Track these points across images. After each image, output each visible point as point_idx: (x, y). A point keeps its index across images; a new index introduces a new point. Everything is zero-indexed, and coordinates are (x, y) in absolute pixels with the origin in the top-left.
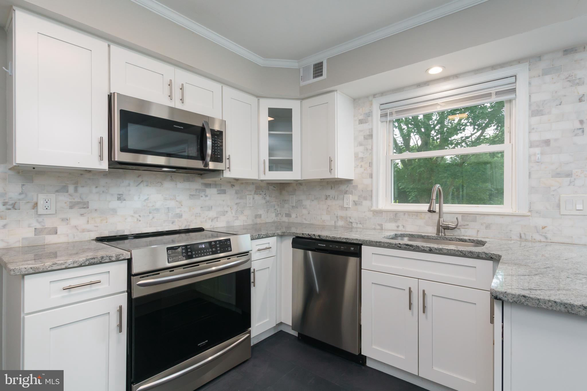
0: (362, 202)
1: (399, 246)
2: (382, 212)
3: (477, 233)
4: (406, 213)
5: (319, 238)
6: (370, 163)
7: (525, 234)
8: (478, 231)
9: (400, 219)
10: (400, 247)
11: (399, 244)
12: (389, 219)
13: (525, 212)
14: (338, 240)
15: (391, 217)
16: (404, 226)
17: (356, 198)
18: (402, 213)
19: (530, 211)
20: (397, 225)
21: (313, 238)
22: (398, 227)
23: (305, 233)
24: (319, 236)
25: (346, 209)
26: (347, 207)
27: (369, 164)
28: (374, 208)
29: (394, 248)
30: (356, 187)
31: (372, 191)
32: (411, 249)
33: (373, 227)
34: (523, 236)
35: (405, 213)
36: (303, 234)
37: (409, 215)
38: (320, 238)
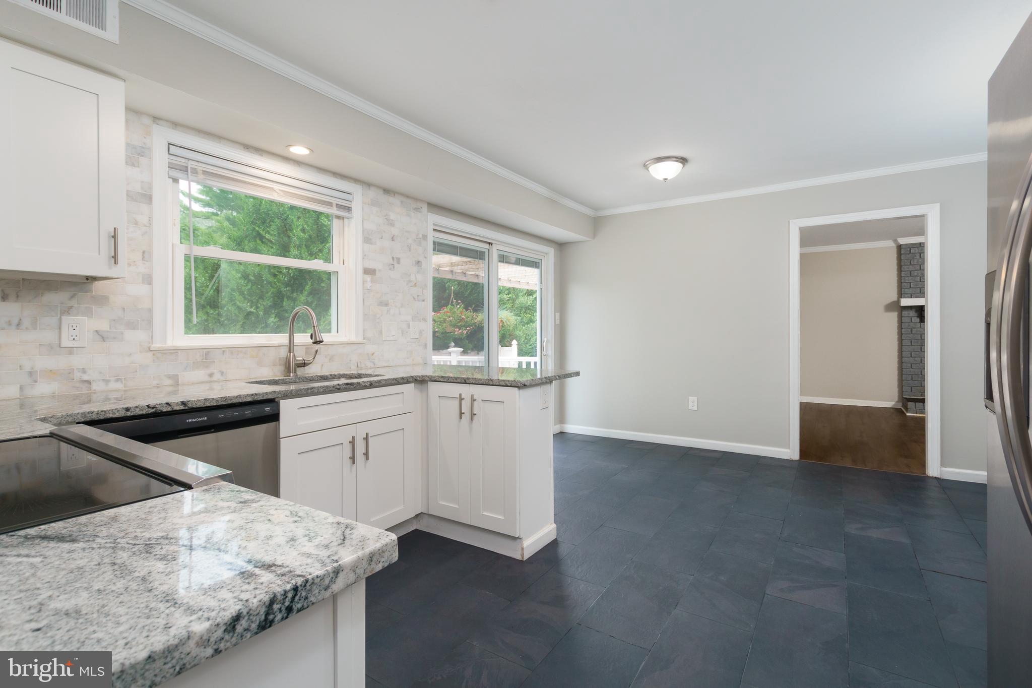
0: (122, 333)
1: (338, 387)
2: (177, 352)
3: (322, 368)
4: (227, 350)
5: (183, 408)
6: (144, 252)
7: (360, 362)
8: (322, 365)
9: (214, 362)
10: (339, 389)
11: (338, 385)
12: (194, 363)
13: (360, 340)
14: (234, 401)
15: (196, 359)
16: (222, 373)
17: (103, 325)
18: (218, 350)
19: (364, 339)
20: (209, 371)
21: (164, 411)
22: (211, 375)
23: (134, 406)
24: (183, 403)
25: (70, 351)
26: (73, 346)
27: (143, 255)
28: (157, 345)
29: (331, 392)
30: (102, 300)
31: (150, 311)
32: (351, 388)
33: (155, 382)
34: (359, 364)
35: (223, 350)
36: (127, 409)
37: (232, 353)
38: (187, 408)
